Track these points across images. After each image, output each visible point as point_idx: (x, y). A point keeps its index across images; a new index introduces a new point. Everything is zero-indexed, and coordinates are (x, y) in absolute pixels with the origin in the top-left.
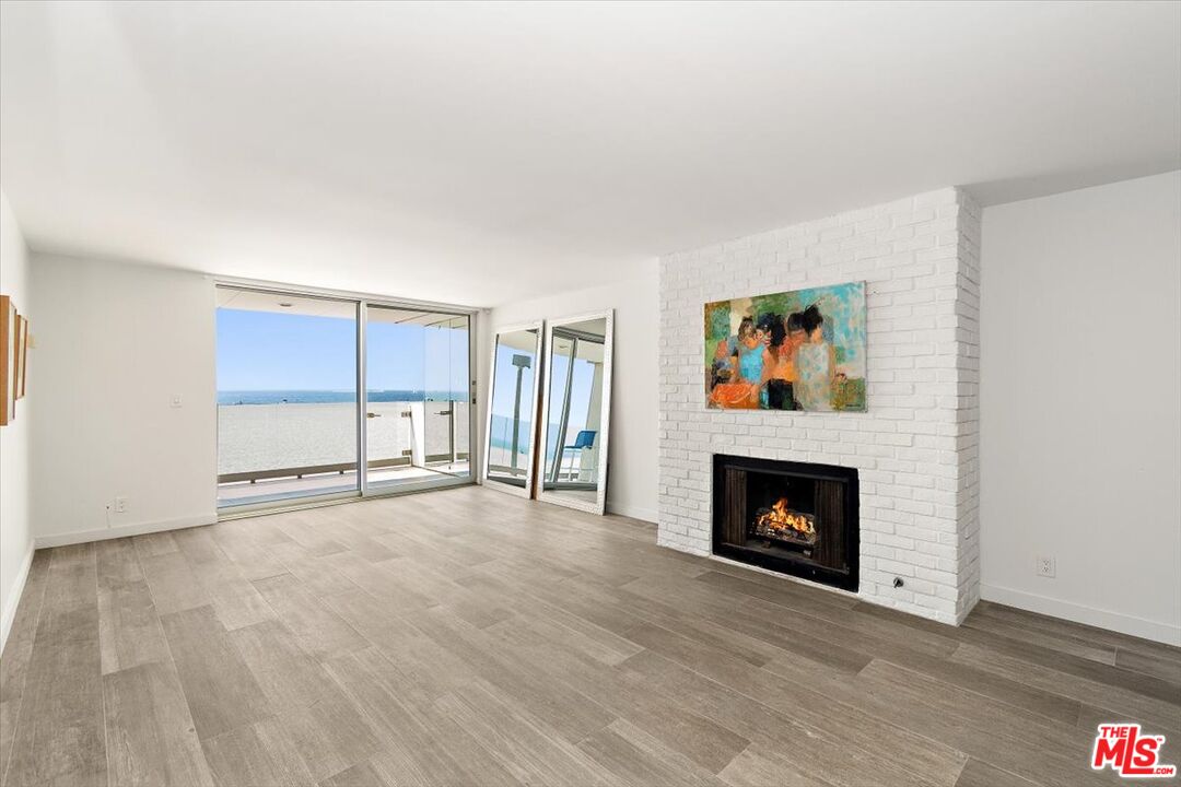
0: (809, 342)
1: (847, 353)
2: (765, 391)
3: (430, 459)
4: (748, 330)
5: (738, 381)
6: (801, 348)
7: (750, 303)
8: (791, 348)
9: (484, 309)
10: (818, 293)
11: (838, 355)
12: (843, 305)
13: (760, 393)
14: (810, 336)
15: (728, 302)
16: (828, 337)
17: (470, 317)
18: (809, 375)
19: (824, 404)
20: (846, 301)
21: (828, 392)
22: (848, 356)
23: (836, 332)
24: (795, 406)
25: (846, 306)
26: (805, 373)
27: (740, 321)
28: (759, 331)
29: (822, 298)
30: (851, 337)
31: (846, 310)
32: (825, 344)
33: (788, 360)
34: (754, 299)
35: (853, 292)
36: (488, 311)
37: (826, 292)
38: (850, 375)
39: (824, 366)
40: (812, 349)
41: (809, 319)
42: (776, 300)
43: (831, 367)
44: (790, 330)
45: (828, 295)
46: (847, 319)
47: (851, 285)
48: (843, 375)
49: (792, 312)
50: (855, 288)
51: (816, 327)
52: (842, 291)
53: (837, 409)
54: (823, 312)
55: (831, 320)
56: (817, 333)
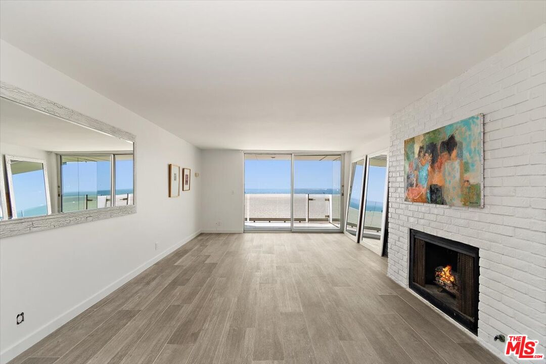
0: (450, 160)
1: (470, 165)
2: (428, 191)
3: (334, 220)
4: (422, 154)
5: (417, 185)
6: (446, 164)
7: (422, 138)
8: (441, 163)
9: (348, 152)
10: (455, 126)
11: (465, 168)
12: (468, 133)
13: (427, 193)
14: (450, 155)
15: (414, 138)
16: (460, 156)
17: (339, 156)
18: (450, 182)
19: (457, 201)
20: (470, 130)
21: (460, 193)
22: (471, 168)
23: (464, 152)
24: (443, 203)
25: (470, 133)
26: (448, 180)
27: (419, 149)
28: (427, 154)
29: (457, 130)
30: (472, 155)
31: (470, 135)
32: (458, 161)
33: (440, 172)
34: (425, 135)
35: (474, 121)
36: (350, 152)
37: (458, 125)
38: (472, 181)
39: (458, 176)
40: (452, 164)
41: (450, 144)
42: (434, 134)
43: (462, 176)
44: (441, 153)
45: (460, 127)
46: (470, 142)
47: (473, 117)
48: (468, 181)
49: (442, 141)
50: (475, 120)
51: (453, 149)
52: (467, 123)
53: (465, 205)
54: (457, 139)
55: (461, 143)
56: (454, 153)
